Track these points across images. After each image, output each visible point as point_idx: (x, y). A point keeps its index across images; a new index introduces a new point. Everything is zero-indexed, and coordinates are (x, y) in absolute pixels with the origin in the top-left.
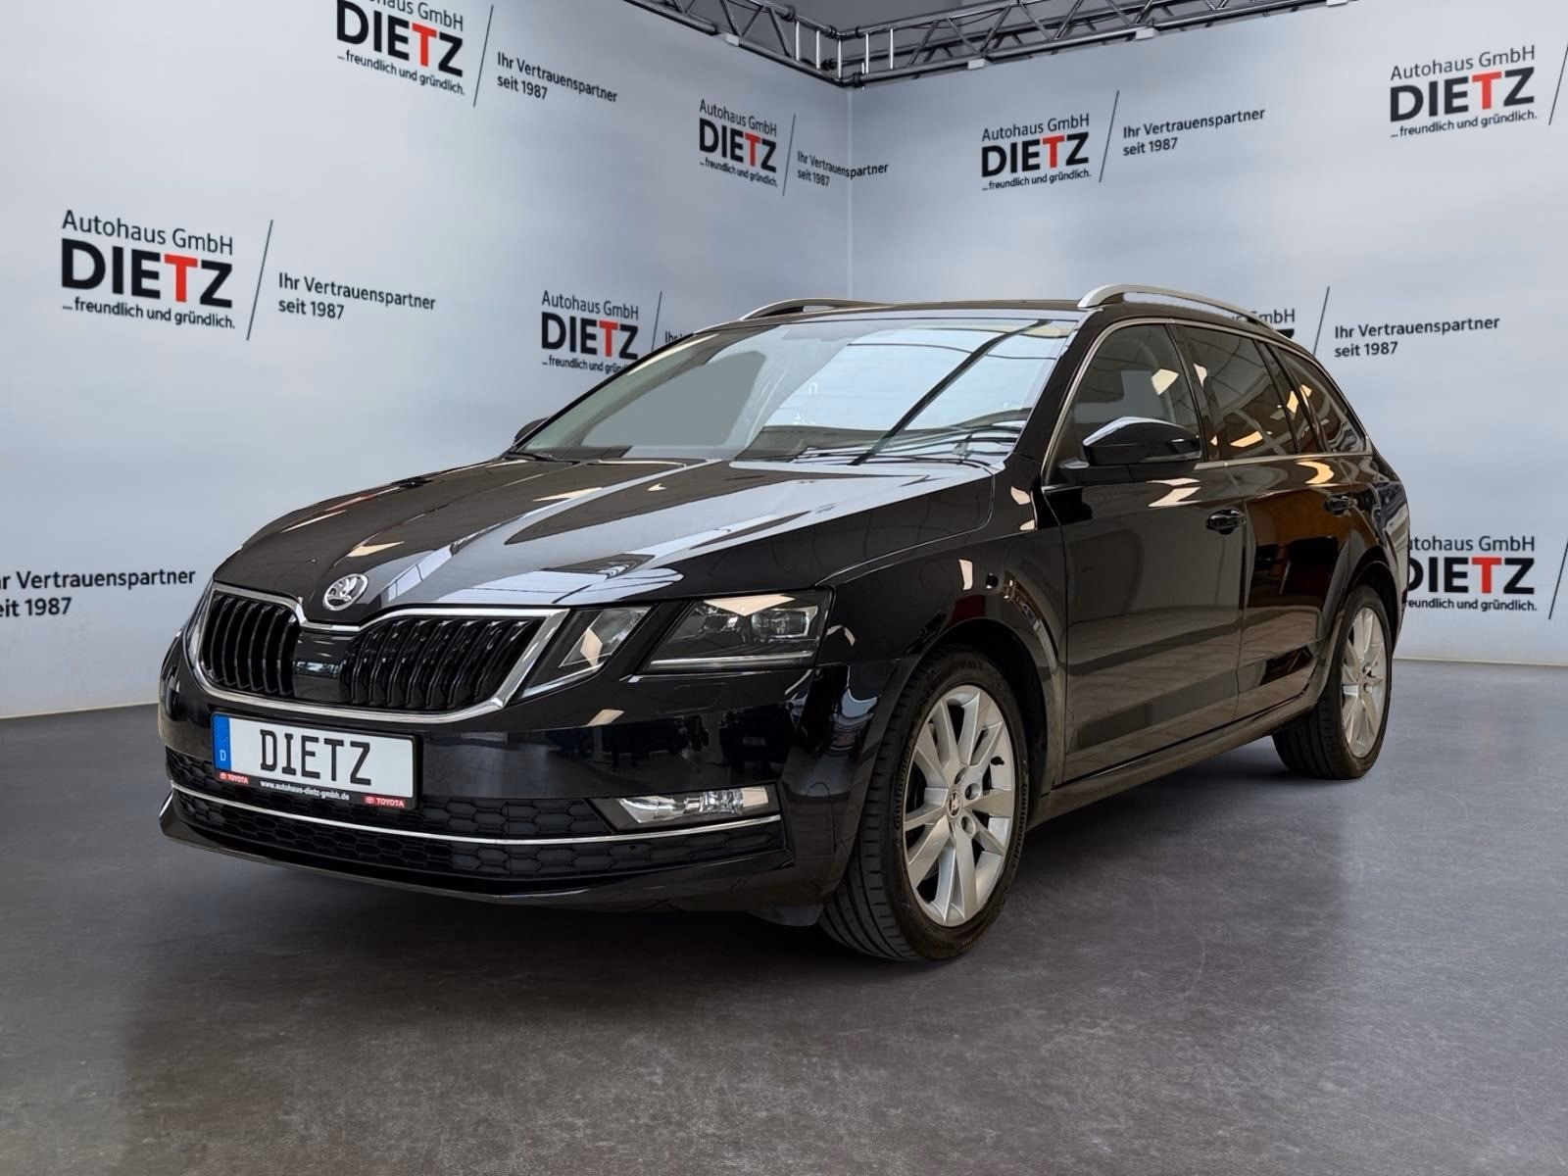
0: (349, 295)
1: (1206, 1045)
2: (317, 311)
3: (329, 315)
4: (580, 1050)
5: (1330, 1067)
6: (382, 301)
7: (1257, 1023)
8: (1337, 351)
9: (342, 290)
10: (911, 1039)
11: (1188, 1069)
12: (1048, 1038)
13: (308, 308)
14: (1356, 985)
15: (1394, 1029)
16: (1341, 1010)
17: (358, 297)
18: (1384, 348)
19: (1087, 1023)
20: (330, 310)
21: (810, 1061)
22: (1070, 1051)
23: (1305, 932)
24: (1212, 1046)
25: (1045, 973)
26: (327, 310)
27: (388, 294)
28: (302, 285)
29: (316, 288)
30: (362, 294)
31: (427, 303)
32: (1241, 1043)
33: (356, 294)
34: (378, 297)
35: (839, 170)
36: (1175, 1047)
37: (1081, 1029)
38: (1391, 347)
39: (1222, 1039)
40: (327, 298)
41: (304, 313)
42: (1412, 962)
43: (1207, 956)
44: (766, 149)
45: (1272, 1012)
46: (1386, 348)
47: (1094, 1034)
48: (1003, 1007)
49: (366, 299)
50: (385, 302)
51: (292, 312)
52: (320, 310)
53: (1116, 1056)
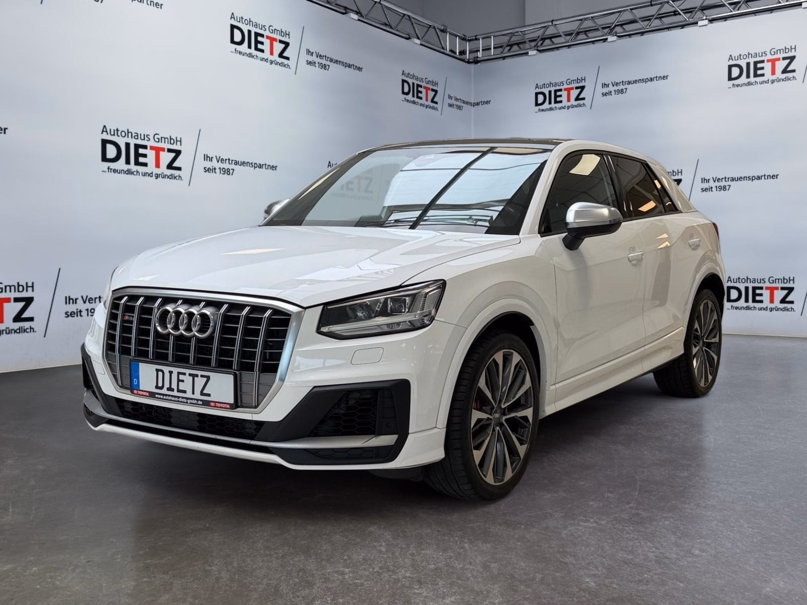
0: (237, 165)
1: (639, 531)
2: (222, 172)
3: (227, 174)
4: (347, 534)
5: (697, 542)
6: (252, 167)
7: (663, 520)
8: (702, 189)
9: (233, 162)
10: (502, 528)
11: (631, 543)
12: (565, 528)
13: (218, 171)
14: (709, 501)
15: (727, 523)
16: (702, 514)
17: (241, 165)
18: (724, 188)
19: (583, 520)
20: (228, 172)
21: (454, 539)
22: (575, 534)
23: (686, 474)
24: (642, 532)
25: (564, 495)
26: (226, 171)
27: (255, 164)
28: (214, 160)
29: (221, 161)
30: (243, 163)
31: (273, 168)
32: (656, 530)
33: (240, 164)
34: (250, 165)
35: (467, 103)
36: (625, 532)
37: (581, 523)
38: (727, 188)
39: (646, 528)
40: (226, 166)
41: (215, 173)
42: (735, 489)
43: (640, 486)
44: (434, 93)
45: (670, 514)
46: (725, 188)
47: (587, 526)
48: (545, 512)
49: (244, 166)
50: (254, 167)
51: (210, 172)
52: (223, 171)
53: (597, 536)
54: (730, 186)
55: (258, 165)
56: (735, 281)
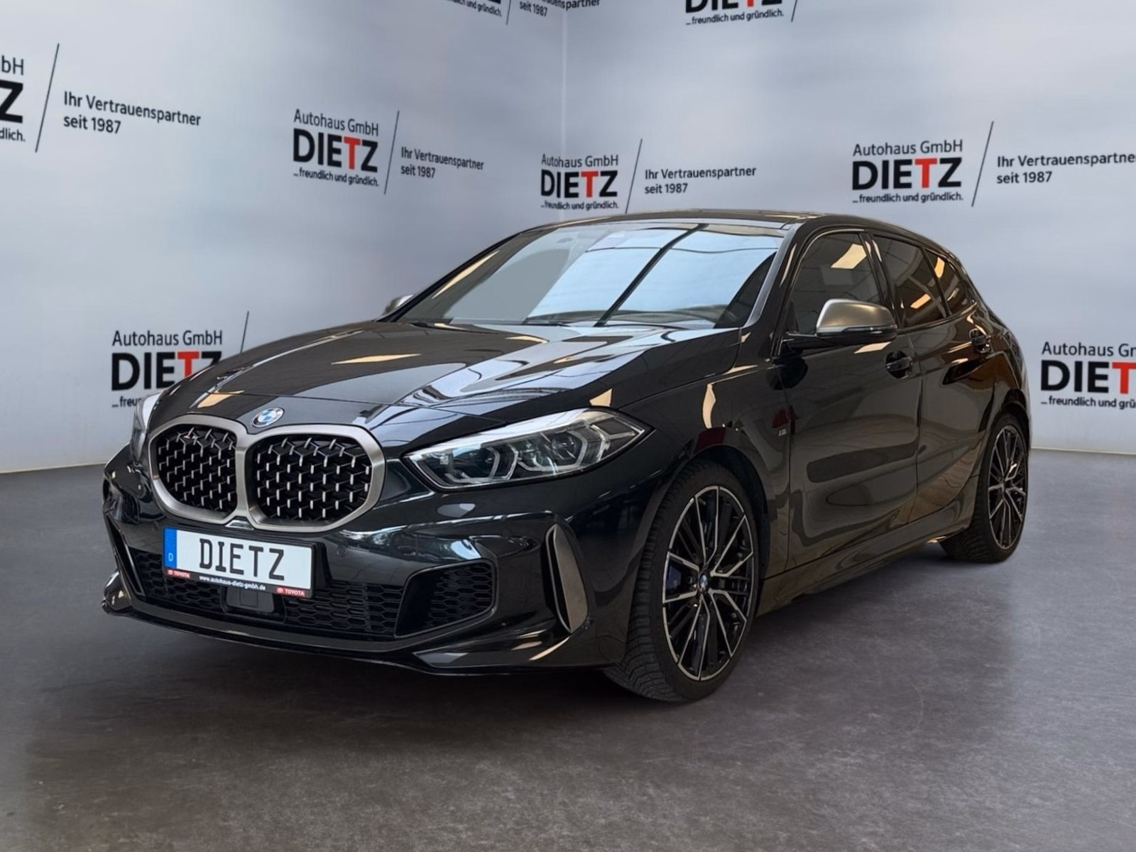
0: (125, 113)
1: (936, 770)
2: (97, 127)
3: (107, 130)
4: (441, 773)
5: (1034, 786)
6: (154, 118)
7: (973, 754)
8: (999, 178)
9: (119, 108)
10: (703, 766)
11: (925, 788)
12: (812, 765)
13: (90, 124)
14: (1046, 725)
16: (1036, 744)
17: (133, 114)
18: (1040, 177)
19: (838, 753)
20: (109, 126)
21: (627, 781)
22: (831, 775)
23: (1000, 684)
24: (940, 771)
25: (798, 716)
26: (106, 125)
27: (159, 112)
28: (84, 103)
29: (97, 105)
30: (138, 111)
31: (194, 120)
32: (963, 768)
33: (131, 111)
34: (151, 115)
35: (556, 2)
36: (912, 772)
37: (836, 758)
38: (1046, 176)
39: (947, 765)
40: (106, 115)
41: (86, 128)
42: (1088, 707)
43: (924, 702)
45: (984, 745)
46: (1042, 177)
47: (847, 762)
48: (770, 741)
49: (139, 116)
50: (156, 119)
51: (75, 127)
52: (99, 125)
53: (867, 778)
54: (1050, 173)
55: (165, 114)
56: (1057, 351)
